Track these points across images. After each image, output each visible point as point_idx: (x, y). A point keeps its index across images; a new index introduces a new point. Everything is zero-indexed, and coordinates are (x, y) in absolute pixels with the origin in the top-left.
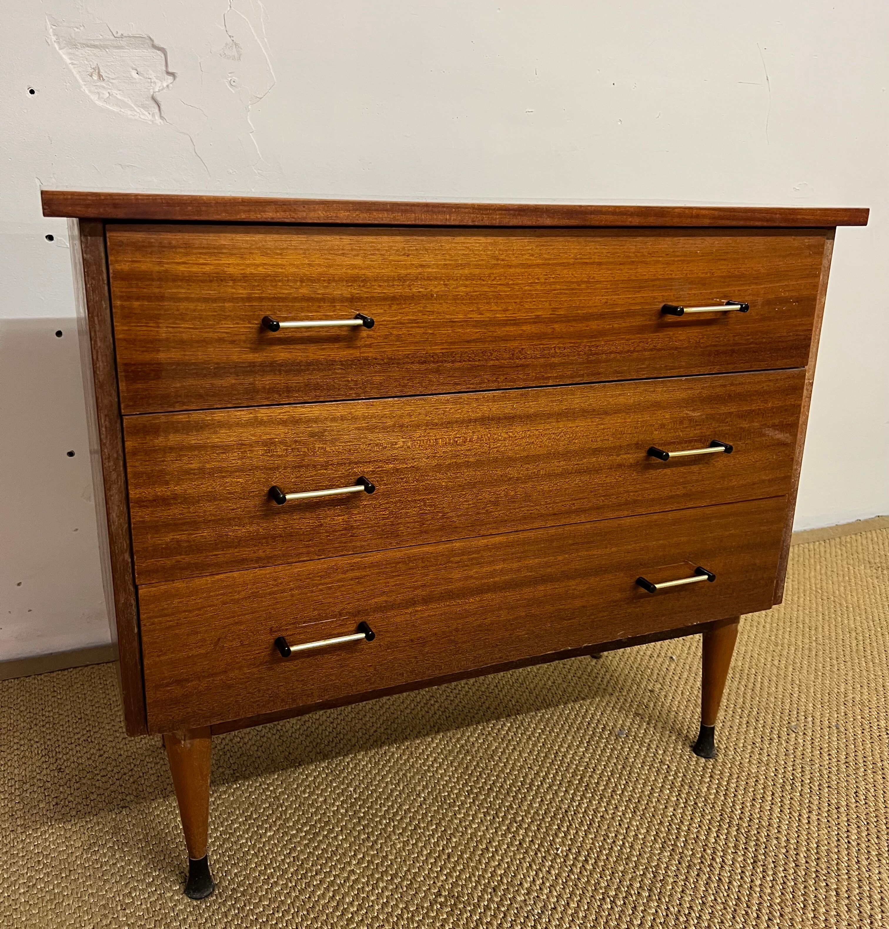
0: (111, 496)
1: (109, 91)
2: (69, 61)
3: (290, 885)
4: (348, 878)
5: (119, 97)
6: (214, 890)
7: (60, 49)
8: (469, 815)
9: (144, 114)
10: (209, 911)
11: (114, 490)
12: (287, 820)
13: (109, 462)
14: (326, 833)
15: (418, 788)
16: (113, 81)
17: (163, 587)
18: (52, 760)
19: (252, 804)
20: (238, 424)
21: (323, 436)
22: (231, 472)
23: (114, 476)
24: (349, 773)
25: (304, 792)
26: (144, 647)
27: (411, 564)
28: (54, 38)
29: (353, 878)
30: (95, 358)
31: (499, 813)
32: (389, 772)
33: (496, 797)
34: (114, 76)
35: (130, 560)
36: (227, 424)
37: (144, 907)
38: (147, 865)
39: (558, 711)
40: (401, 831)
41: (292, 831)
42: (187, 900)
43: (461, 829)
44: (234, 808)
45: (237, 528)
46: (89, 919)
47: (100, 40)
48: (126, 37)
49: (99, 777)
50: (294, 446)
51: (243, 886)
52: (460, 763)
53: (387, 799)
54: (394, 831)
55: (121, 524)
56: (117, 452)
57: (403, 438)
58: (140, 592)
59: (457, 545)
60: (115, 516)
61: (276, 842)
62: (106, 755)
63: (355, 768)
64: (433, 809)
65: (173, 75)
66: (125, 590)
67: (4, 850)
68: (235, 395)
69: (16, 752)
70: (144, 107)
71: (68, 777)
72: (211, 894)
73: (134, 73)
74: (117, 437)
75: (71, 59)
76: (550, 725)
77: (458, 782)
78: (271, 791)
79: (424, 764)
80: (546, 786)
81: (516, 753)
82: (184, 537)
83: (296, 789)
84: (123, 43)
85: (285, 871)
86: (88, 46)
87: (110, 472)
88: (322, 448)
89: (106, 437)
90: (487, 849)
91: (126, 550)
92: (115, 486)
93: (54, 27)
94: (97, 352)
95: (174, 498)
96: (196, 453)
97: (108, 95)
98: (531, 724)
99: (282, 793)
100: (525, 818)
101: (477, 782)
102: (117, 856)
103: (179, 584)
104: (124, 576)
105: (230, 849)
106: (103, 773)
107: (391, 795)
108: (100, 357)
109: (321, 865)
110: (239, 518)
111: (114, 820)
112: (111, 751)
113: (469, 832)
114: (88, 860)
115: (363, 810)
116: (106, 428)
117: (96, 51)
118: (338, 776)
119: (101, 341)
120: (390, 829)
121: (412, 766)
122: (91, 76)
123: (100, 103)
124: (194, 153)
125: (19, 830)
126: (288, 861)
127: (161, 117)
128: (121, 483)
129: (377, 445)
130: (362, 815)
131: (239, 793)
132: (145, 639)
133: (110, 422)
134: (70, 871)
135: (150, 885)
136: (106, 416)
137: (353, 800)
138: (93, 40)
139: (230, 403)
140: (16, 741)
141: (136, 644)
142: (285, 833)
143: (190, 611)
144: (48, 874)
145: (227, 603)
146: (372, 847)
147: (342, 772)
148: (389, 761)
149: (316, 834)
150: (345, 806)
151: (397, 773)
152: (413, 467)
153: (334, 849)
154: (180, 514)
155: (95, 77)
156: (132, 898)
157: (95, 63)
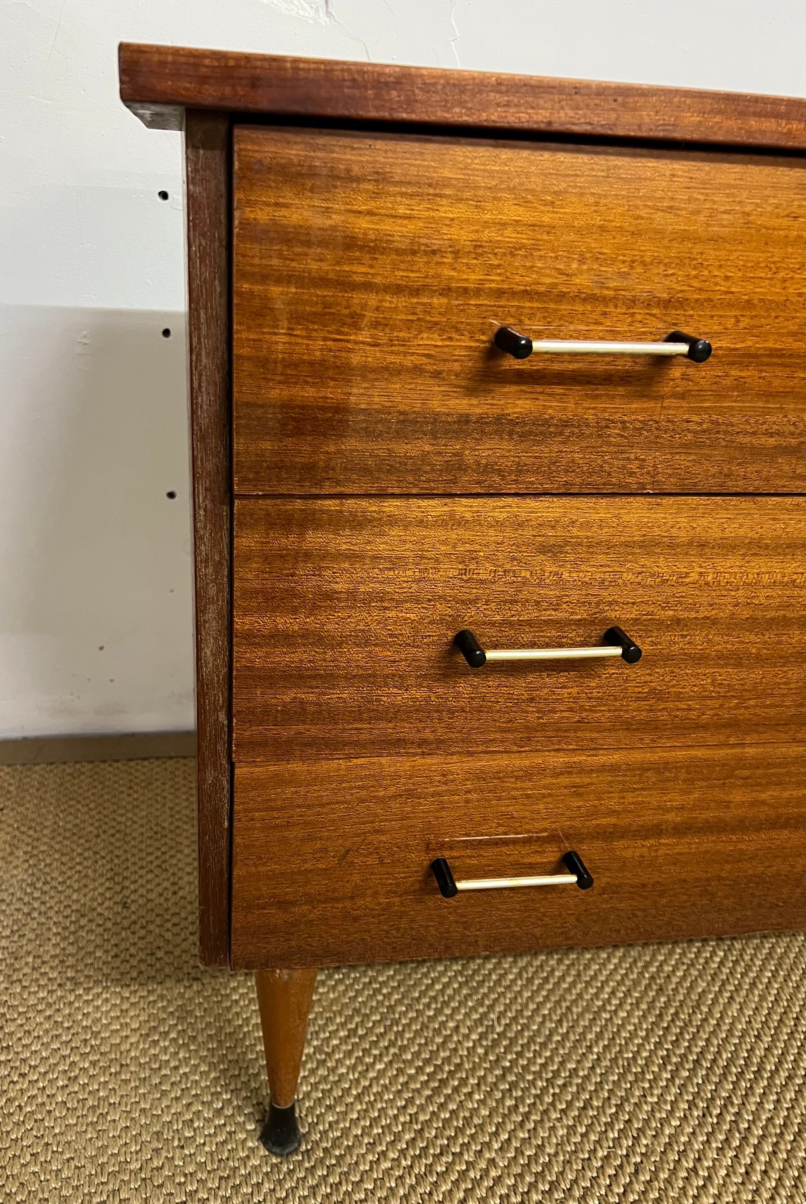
0: (205, 622)
3: (404, 1163)
4: (486, 1171)
6: (300, 1145)
8: (665, 1102)
9: (304, 9)
10: (292, 1178)
11: (211, 614)
12: (403, 1049)
13: (206, 567)
14: (456, 1083)
15: (590, 1036)
17: (272, 768)
18: (118, 888)
19: (357, 1011)
20: (422, 521)
21: (561, 553)
22: (399, 602)
23: (212, 591)
24: (491, 990)
25: (428, 1006)
26: (236, 850)
27: (667, 774)
29: (493, 1173)
30: (196, 385)
31: (711, 1109)
32: (547, 998)
33: (706, 1078)
35: (226, 722)
36: (401, 520)
37: (207, 1149)
38: (217, 1079)
39: (796, 944)
40: (564, 1106)
41: (410, 1068)
42: (263, 1152)
43: (654, 1125)
44: (334, 1013)
45: (395, 690)
46: (137, 1153)
49: (169, 925)
50: (508, 567)
51: (339, 1147)
52: (651, 1005)
53: (543, 1045)
54: (553, 1104)
55: (217, 666)
56: (220, 552)
57: (701, 567)
58: (237, 771)
59: (751, 751)
60: (209, 653)
61: (387, 1082)
62: (181, 893)
63: (498, 982)
64: (611, 1078)
66: (215, 765)
67: (48, 1013)
68: (426, 472)
69: (78, 868)
71: (134, 917)
72: (296, 1151)
74: (221, 528)
76: (785, 967)
77: (646, 1038)
78: (384, 995)
79: (596, 995)
80: (783, 1074)
81: (736, 1006)
82: (312, 697)
83: (418, 1000)
85: (398, 1137)
87: (207, 584)
88: (556, 574)
89: (205, 527)
90: (695, 1170)
91: (222, 707)
92: (212, 608)
94: (200, 375)
95: (303, 636)
96: (347, 565)
98: (755, 960)
99: (399, 1002)
100: (753, 1127)
101: (676, 1043)
102: (181, 1055)
103: (296, 766)
104: (215, 745)
105: (325, 1079)
106: (175, 920)
107: (549, 1037)
108: (204, 384)
109: (448, 1139)
110: (400, 676)
111: (181, 995)
112: (187, 889)
113: (667, 1132)
114: (144, 1052)
115: (509, 1057)
116: (205, 510)
118: (475, 990)
119: (208, 355)
120: (548, 1099)
121: (580, 996)
125: (69, 986)
126: (402, 1119)
127: (328, 13)
128: (222, 603)
129: (652, 575)
130: (508, 1064)
131: (341, 988)
132: (237, 840)
133: (213, 501)
134: (122, 1065)
135: (218, 1112)
136: (206, 490)
137: (496, 1036)
139: (415, 486)
140: (79, 851)
141: (224, 843)
142: (400, 1071)
143: (309, 807)
144: (94, 1064)
145: (366, 801)
146: (522, 1124)
147: (481, 983)
148: (546, 980)
149: (443, 1083)
150: (484, 1043)
151: (558, 1003)
152: (708, 618)
153: (467, 1114)
154: (310, 661)
156: (195, 1130)
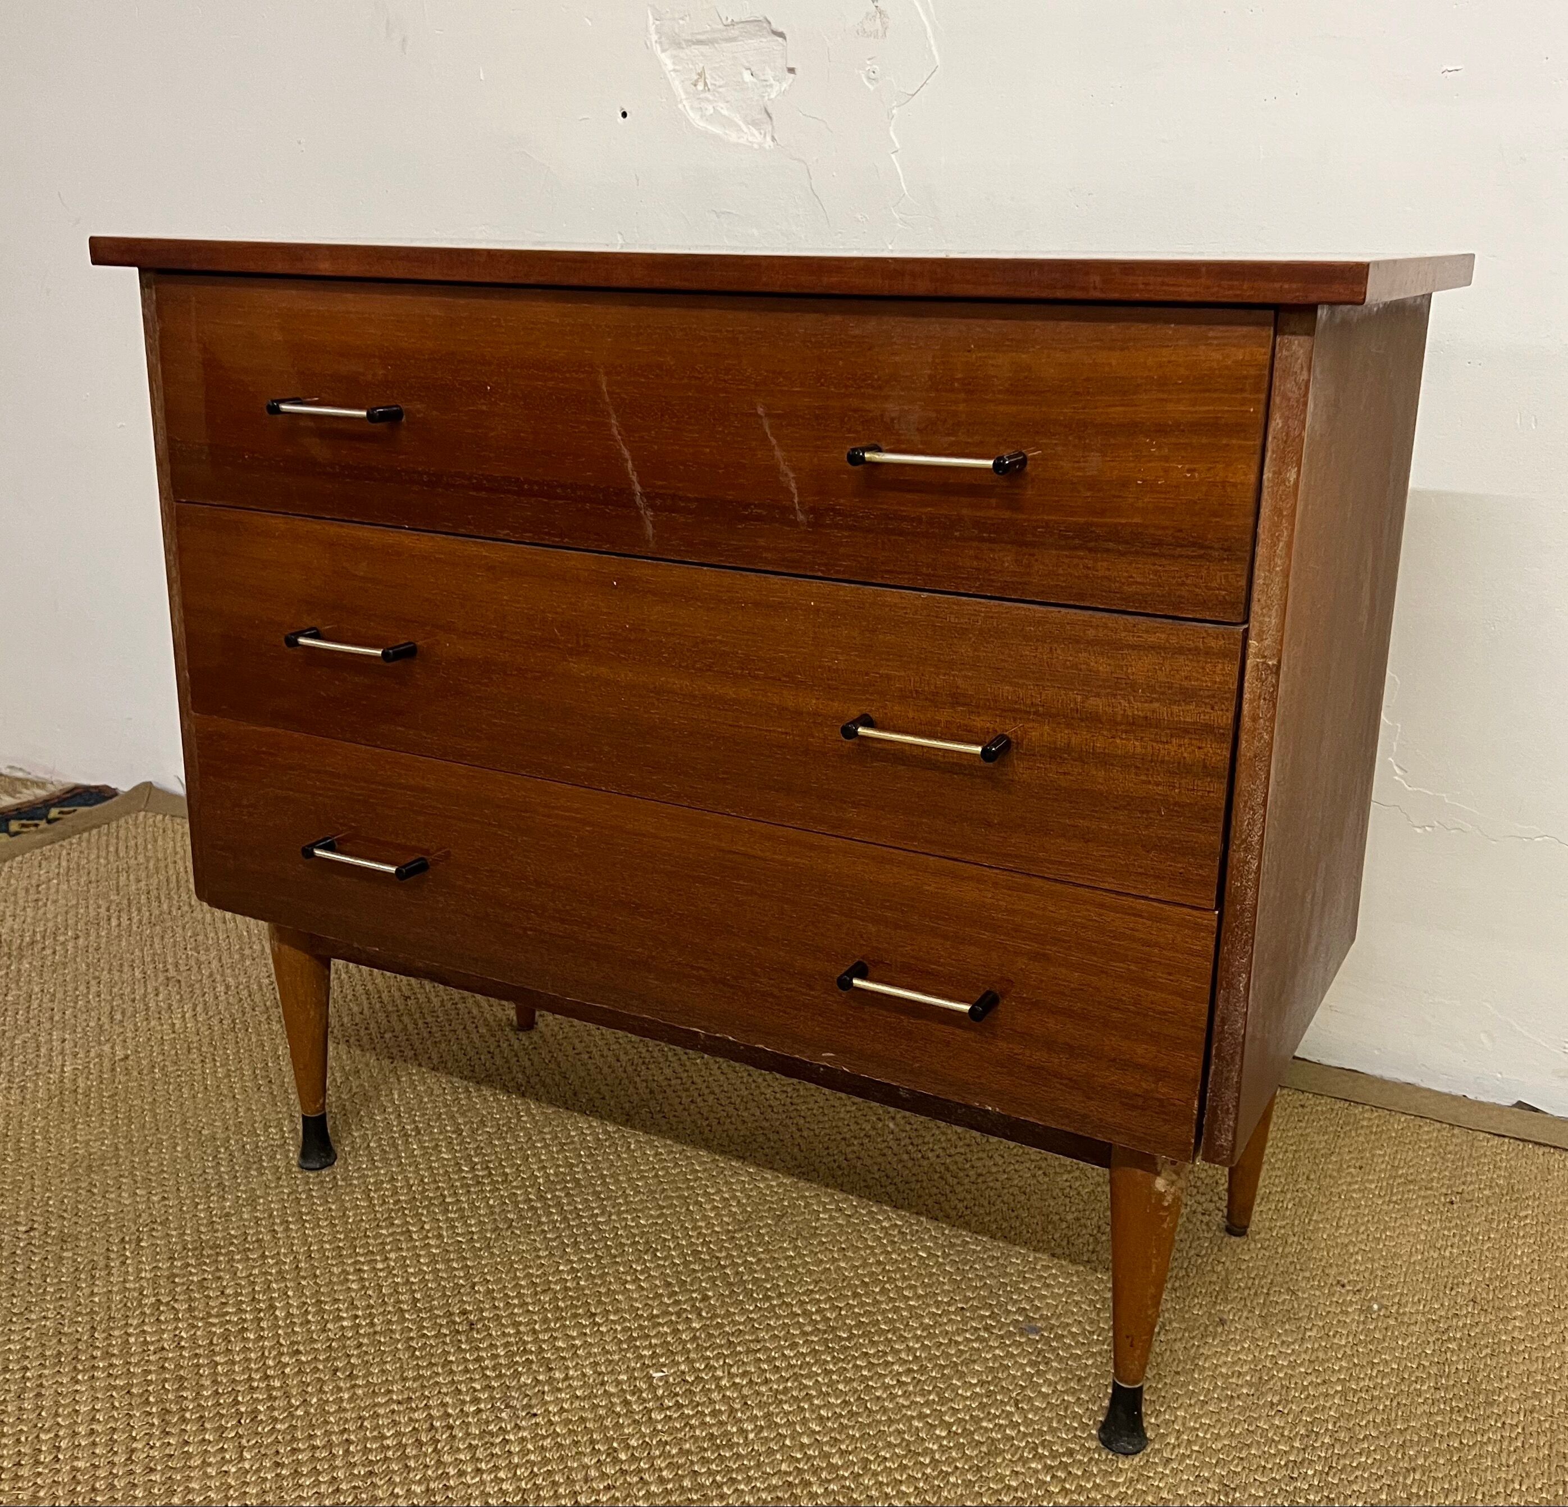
1: (715, 104)
2: (671, 67)
5: (725, 112)
7: (663, 51)
9: (753, 135)
16: (720, 90)
28: (654, 37)
34: (722, 83)
47: (707, 32)
48: (738, 23)
65: (791, 70)
70: (755, 123)
73: (747, 76)
75: (674, 63)
84: (734, 32)
86: (694, 43)
93: (658, 22)
97: (712, 111)
117: (703, 49)
122: (695, 85)
123: (702, 124)
124: (810, 190)
127: (773, 139)
138: (699, 34)
155: (700, 87)
157: (701, 65)
